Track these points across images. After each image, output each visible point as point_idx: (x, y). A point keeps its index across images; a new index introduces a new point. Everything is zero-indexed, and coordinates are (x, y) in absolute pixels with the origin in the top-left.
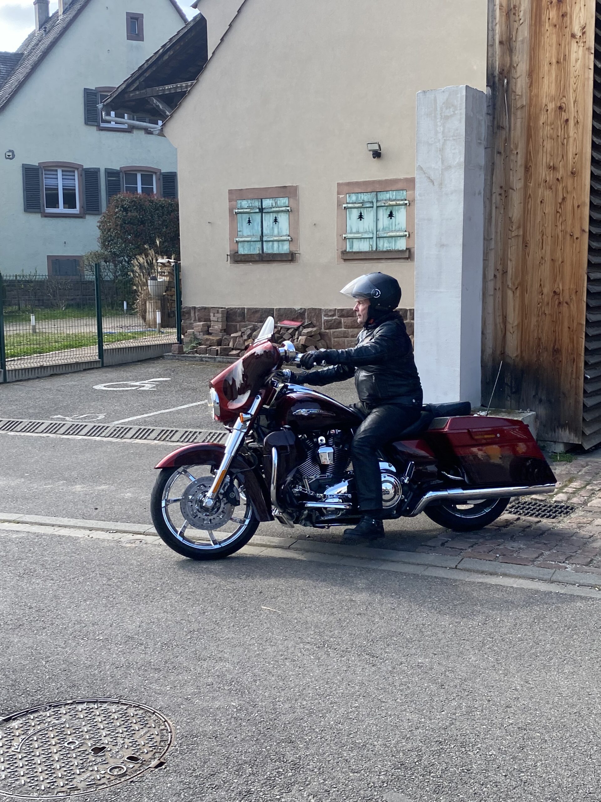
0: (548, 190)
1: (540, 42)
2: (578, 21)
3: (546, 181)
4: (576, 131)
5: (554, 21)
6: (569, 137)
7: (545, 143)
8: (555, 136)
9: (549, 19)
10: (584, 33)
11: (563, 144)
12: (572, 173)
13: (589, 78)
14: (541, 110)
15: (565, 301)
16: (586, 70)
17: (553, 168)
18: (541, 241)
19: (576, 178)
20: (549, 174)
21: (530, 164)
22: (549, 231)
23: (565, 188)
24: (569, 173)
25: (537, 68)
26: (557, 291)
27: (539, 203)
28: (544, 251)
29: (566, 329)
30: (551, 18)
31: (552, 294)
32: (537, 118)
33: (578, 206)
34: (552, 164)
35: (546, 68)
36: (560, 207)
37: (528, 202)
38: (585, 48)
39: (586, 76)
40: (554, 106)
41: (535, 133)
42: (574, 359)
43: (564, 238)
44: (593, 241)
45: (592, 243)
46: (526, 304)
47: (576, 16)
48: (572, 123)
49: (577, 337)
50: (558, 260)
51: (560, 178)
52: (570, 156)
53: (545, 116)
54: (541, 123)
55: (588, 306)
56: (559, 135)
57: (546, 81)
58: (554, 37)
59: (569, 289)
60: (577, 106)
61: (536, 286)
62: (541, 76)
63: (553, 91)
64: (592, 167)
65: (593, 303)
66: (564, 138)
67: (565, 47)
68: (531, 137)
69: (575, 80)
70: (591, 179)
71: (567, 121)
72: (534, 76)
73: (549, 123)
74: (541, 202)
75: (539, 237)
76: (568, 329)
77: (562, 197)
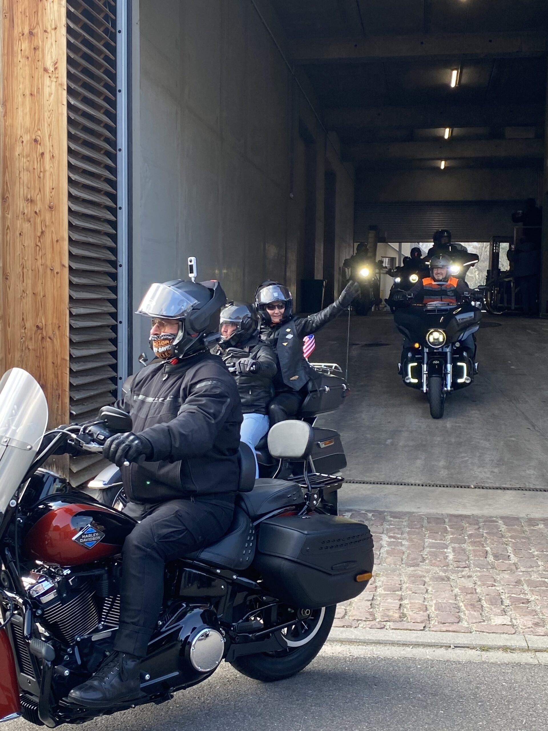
0: (26, 223)
1: (13, 72)
2: (49, 56)
3: (24, 214)
4: (52, 166)
5: (27, 53)
6: (45, 171)
7: (21, 175)
8: (31, 169)
9: (21, 50)
10: (56, 69)
11: (39, 177)
12: (50, 207)
13: (62, 114)
14: (16, 141)
15: (48, 336)
16: (60, 105)
17: (32, 201)
18: (21, 273)
19: (53, 212)
20: (27, 207)
21: (7, 195)
22: (29, 264)
23: (43, 221)
24: (47, 207)
25: (11, 97)
26: (40, 325)
27: (18, 235)
28: (24, 284)
29: (50, 365)
30: (23, 49)
31: (35, 328)
32: (12, 148)
33: (57, 241)
34: (29, 197)
35: (20, 99)
36: (39, 241)
37: (7, 234)
38: (57, 83)
39: (60, 111)
40: (29, 138)
41: (11, 164)
42: (59, 395)
43: (45, 272)
44: (74, 277)
45: (73, 278)
46: (9, 338)
47: (49, 51)
48: (47, 156)
49: (62, 373)
50: (40, 295)
51: (38, 211)
52: (48, 190)
53: (21, 147)
54: (17, 154)
55: (71, 340)
56: (36, 167)
57: (20, 113)
58: (27, 68)
59: (52, 324)
60: (52, 140)
61: (19, 319)
62: (15, 107)
63: (28, 124)
64: (70, 203)
65: (76, 338)
66: (41, 172)
67: (38, 79)
68: (7, 167)
69: (49, 114)
70: (69, 215)
71: (42, 154)
72: (8, 106)
73: (25, 155)
74: (20, 234)
75: (20, 270)
76: (52, 364)
77: (40, 230)
